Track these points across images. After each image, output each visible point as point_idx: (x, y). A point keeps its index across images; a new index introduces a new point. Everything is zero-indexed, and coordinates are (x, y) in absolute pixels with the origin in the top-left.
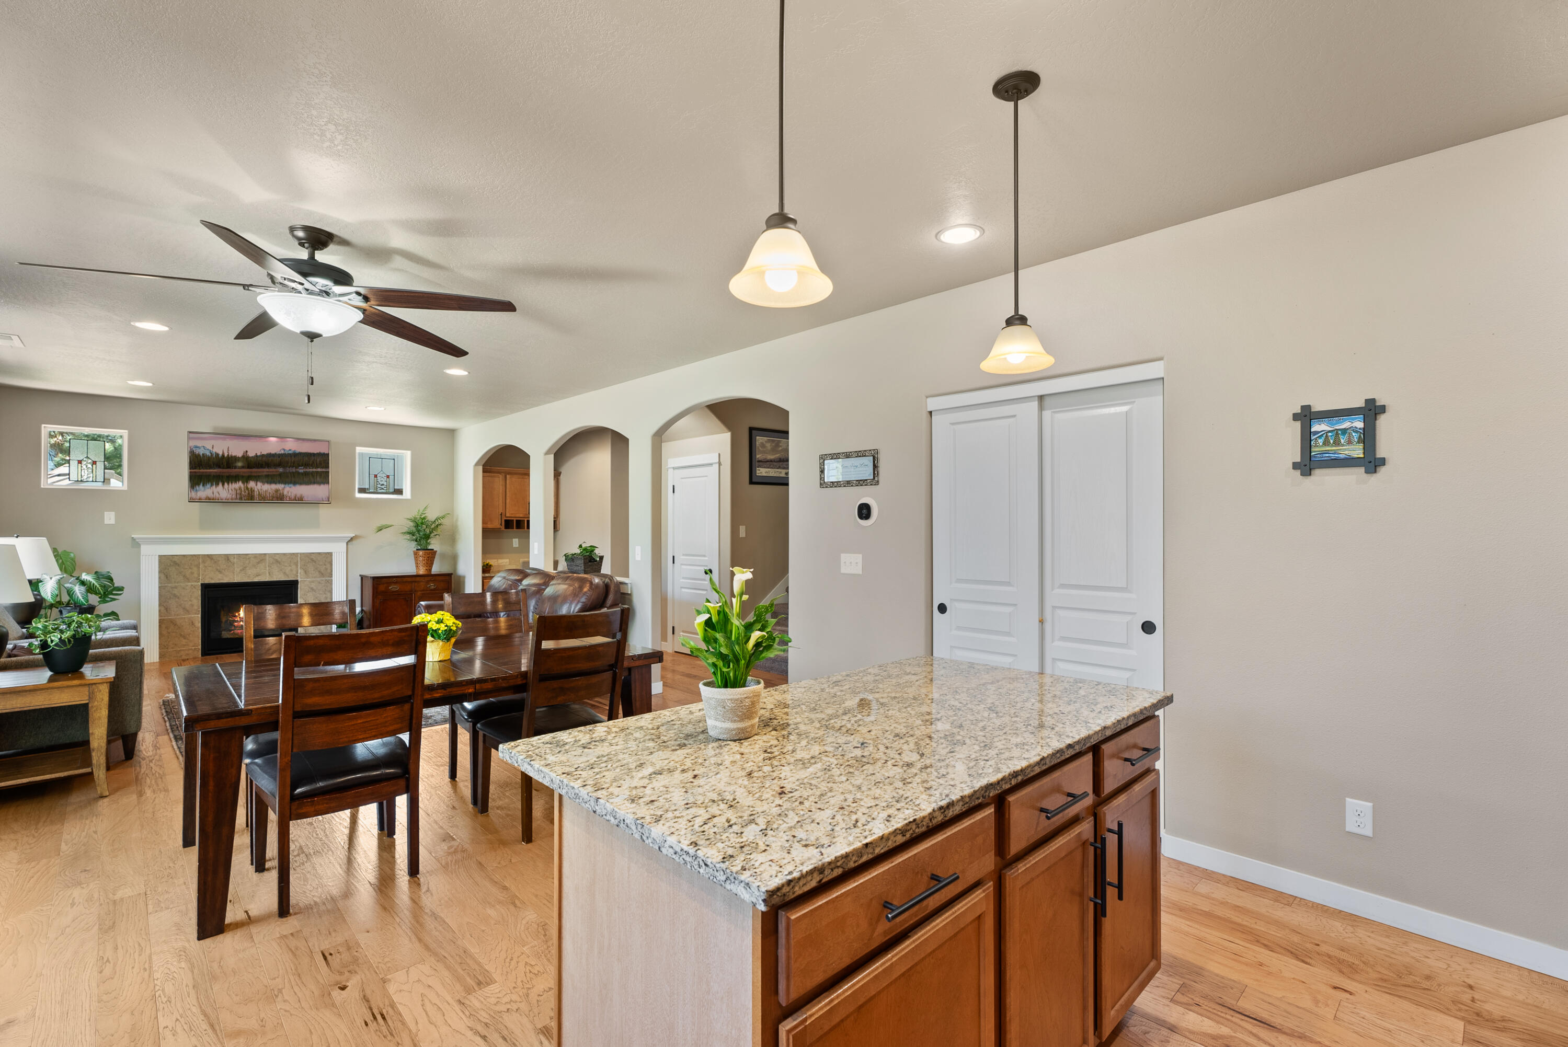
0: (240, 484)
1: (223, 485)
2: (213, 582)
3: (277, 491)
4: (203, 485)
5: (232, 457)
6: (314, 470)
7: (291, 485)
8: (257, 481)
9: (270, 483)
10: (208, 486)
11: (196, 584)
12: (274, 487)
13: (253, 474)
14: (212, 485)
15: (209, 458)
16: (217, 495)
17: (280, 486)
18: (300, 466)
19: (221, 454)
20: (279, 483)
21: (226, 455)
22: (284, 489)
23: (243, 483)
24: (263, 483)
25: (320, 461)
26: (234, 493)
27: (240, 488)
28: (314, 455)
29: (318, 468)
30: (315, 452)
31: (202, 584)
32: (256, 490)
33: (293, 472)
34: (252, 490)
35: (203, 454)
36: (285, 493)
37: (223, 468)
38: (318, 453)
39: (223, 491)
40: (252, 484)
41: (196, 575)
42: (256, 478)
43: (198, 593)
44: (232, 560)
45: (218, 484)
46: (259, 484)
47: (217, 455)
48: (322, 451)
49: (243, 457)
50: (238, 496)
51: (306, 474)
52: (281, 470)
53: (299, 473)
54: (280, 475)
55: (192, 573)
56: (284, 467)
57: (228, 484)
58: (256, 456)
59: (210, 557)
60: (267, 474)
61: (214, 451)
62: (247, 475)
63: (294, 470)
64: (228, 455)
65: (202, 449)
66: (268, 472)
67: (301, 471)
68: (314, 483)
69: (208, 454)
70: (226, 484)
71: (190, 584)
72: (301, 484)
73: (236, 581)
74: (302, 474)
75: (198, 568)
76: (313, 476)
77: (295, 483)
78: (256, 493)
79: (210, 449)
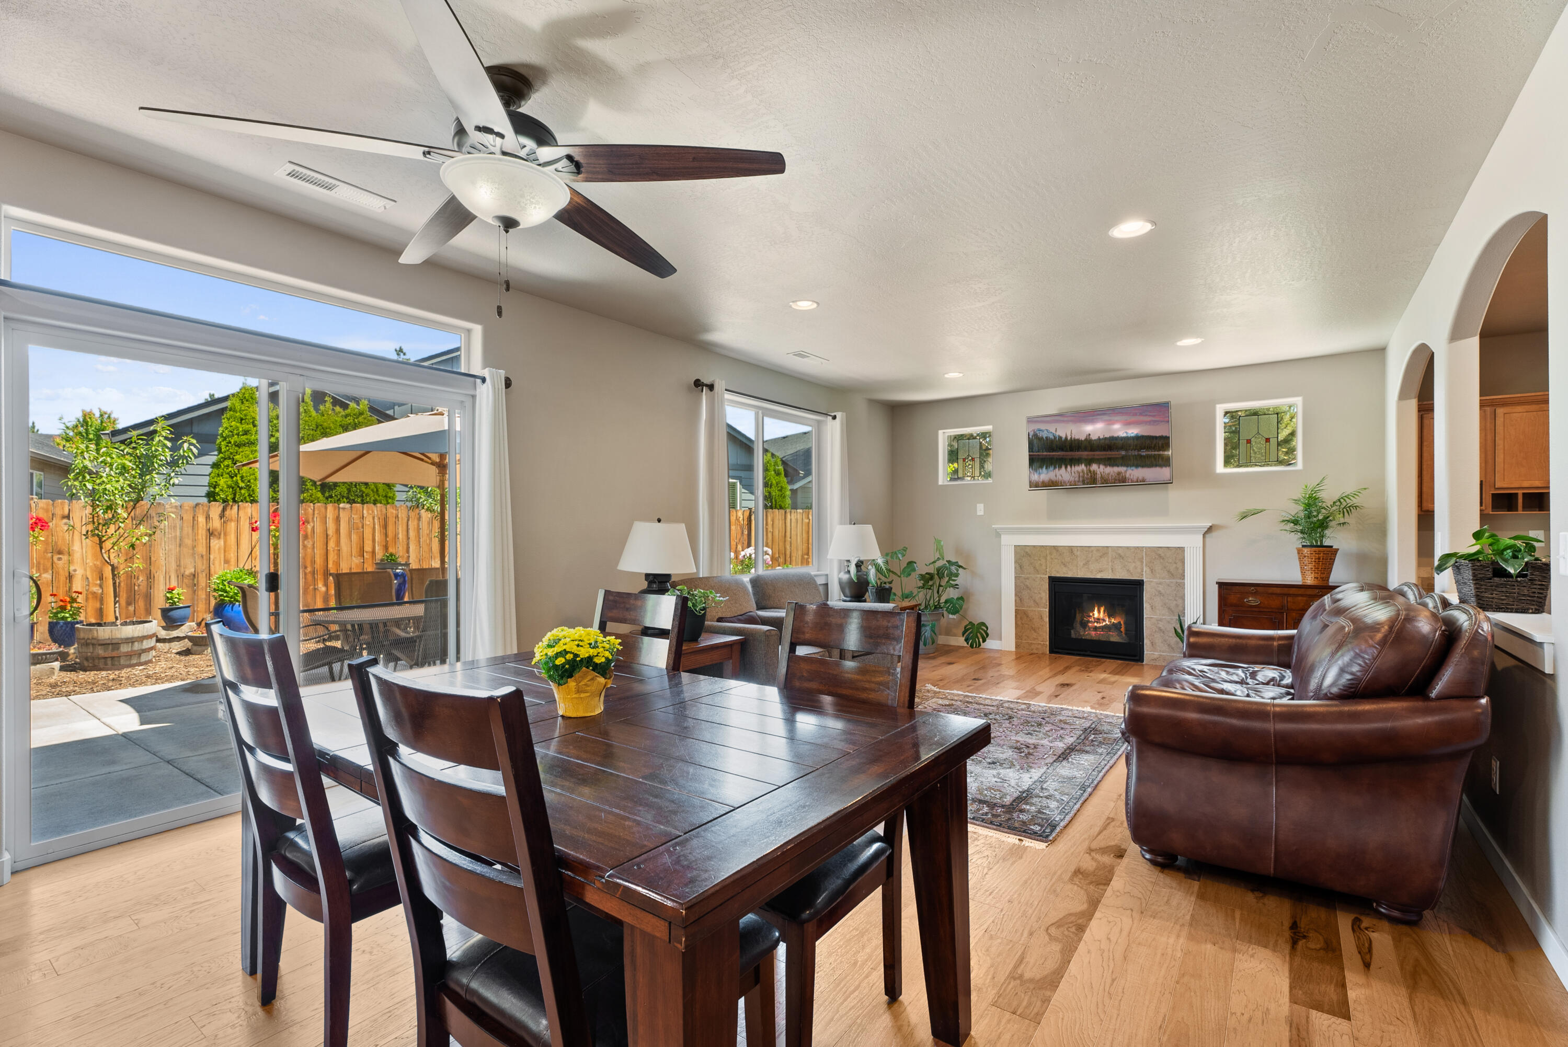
0: (1082, 467)
1: (1066, 468)
2: (1058, 575)
3: (1119, 473)
4: (1046, 468)
5: (1075, 440)
6: (1156, 453)
7: (1133, 468)
8: (1099, 464)
9: (1112, 465)
10: (1051, 468)
11: (1044, 576)
12: (1116, 469)
13: (1096, 457)
14: (1055, 468)
15: (1052, 441)
16: (1060, 478)
17: (1122, 469)
18: (1142, 449)
19: (1064, 437)
20: (1122, 465)
21: (1069, 438)
22: (1126, 472)
23: (1086, 466)
24: (1106, 465)
25: (1160, 444)
26: (1077, 475)
27: (1083, 471)
28: (1156, 437)
29: (1160, 450)
30: (1157, 435)
31: (1049, 577)
32: (1098, 472)
34: (1095, 473)
35: (1046, 438)
36: (1127, 476)
37: (1066, 451)
38: (1159, 436)
39: (1064, 474)
40: (1094, 467)
41: (1044, 567)
42: (1099, 461)
43: (1046, 586)
44: (1075, 552)
45: (1061, 467)
46: (1102, 467)
47: (1060, 438)
48: (1164, 435)
49: (1086, 440)
50: (1081, 479)
51: (1148, 457)
52: (1123, 453)
53: (1141, 456)
54: (1123, 458)
55: (1041, 565)
56: (1126, 450)
58: (1099, 438)
59: (1055, 548)
61: (1057, 434)
62: (1090, 457)
63: (1136, 453)
64: (1071, 438)
65: (1046, 432)
67: (1144, 454)
68: (1156, 466)
69: (1051, 437)
70: (1069, 467)
71: (1039, 576)
72: (1143, 466)
73: (1079, 576)
74: (1144, 457)
75: (1046, 559)
76: (1155, 459)
77: (1137, 466)
78: (1099, 476)
79: (1054, 431)
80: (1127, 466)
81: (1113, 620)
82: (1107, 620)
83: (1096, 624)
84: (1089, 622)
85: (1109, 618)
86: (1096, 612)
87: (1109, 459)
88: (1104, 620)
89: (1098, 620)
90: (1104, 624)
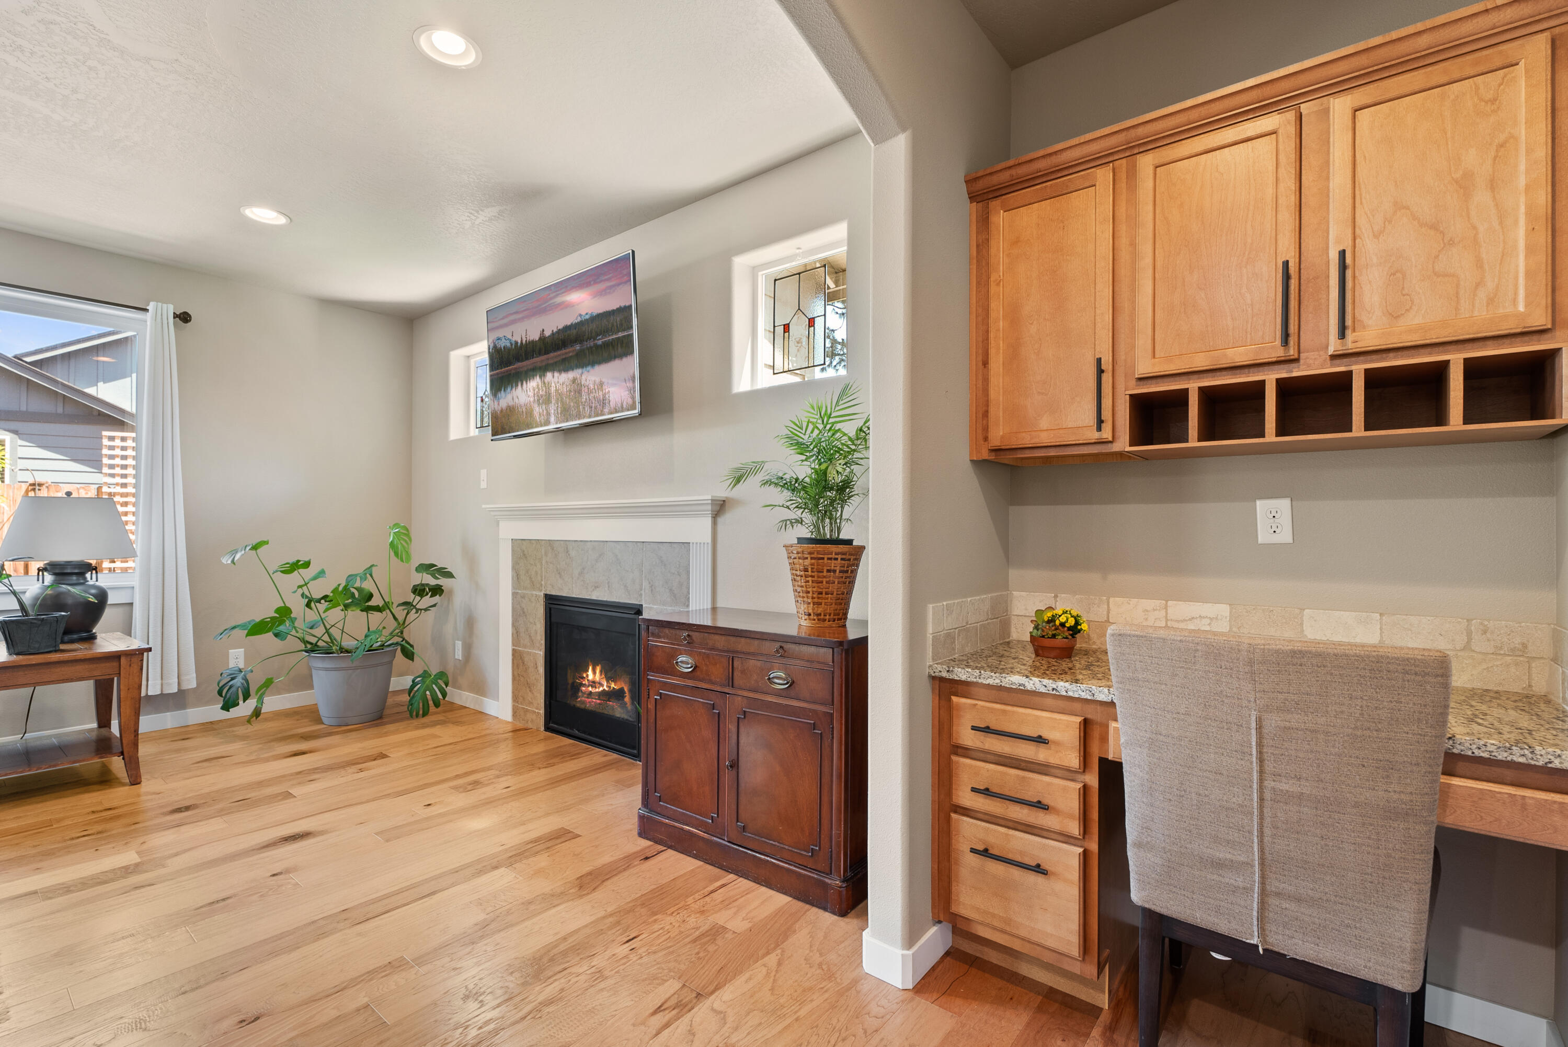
0: (537, 380)
1: (522, 384)
3: (575, 380)
4: (504, 390)
5: (529, 342)
6: (614, 337)
7: (589, 368)
8: (554, 371)
9: (567, 370)
10: (509, 389)
12: (572, 375)
13: (551, 362)
14: (512, 387)
15: (509, 351)
17: (577, 374)
18: (598, 335)
19: (520, 341)
20: (577, 368)
21: (524, 342)
22: (581, 376)
23: (541, 377)
24: (560, 372)
25: (621, 320)
27: (538, 386)
28: (613, 312)
29: (619, 332)
30: (615, 308)
32: (553, 385)
33: (591, 347)
34: (549, 386)
35: (504, 347)
36: (583, 381)
37: (522, 360)
38: (617, 309)
40: (549, 377)
42: (554, 367)
45: (517, 386)
46: (556, 375)
47: (516, 343)
48: (623, 305)
49: (540, 339)
51: (605, 346)
52: (578, 347)
53: (597, 346)
54: (577, 355)
56: (582, 341)
57: (527, 384)
58: (553, 334)
60: (564, 357)
61: (514, 339)
62: (545, 364)
63: (592, 344)
64: (526, 341)
65: (503, 339)
66: (566, 353)
67: (600, 342)
68: (614, 357)
69: (508, 345)
70: (524, 383)
72: (599, 363)
74: (600, 347)
76: (612, 347)
77: (593, 364)
79: (511, 338)
80: (583, 367)
81: (613, 685)
82: (605, 684)
83: (590, 689)
84: (581, 685)
85: (608, 682)
86: (590, 673)
87: (564, 360)
88: (602, 685)
89: (593, 684)
90: (601, 689)
